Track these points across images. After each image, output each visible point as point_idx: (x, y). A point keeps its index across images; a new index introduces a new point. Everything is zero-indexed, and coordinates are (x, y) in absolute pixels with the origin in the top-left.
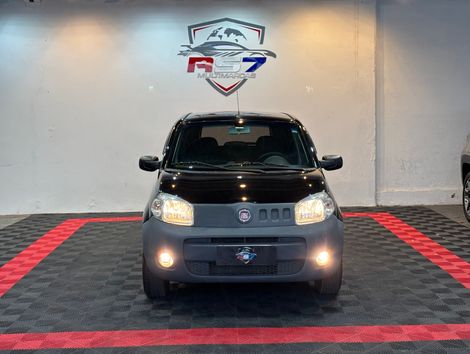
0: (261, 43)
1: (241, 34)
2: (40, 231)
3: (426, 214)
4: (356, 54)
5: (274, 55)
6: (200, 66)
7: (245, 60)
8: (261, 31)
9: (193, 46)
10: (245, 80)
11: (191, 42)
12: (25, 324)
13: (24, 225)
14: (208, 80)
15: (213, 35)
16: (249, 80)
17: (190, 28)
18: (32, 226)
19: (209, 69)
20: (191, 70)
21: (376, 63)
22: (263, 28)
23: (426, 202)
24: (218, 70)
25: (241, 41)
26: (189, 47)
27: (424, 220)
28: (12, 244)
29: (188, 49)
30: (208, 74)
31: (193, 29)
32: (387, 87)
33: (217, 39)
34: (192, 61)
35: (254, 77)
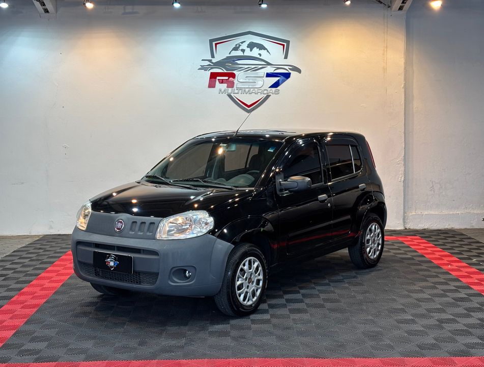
0: (286, 57)
1: (265, 49)
2: (56, 253)
3: (458, 238)
4: (385, 69)
5: (299, 71)
6: (222, 82)
7: (269, 75)
8: (285, 45)
9: (214, 60)
10: (268, 97)
11: (213, 56)
12: (55, 352)
13: (38, 246)
14: (230, 96)
15: (236, 49)
16: (272, 97)
17: (211, 41)
18: (48, 248)
19: (231, 85)
20: (212, 85)
21: (405, 79)
22: (288, 42)
23: (456, 225)
24: (240, 86)
25: (264, 55)
26: (210, 61)
27: (457, 244)
28: (29, 266)
29: (209, 63)
30: (230, 90)
31: (214, 43)
32: (416, 104)
33: (239, 53)
34: (213, 76)
35: (277, 93)
